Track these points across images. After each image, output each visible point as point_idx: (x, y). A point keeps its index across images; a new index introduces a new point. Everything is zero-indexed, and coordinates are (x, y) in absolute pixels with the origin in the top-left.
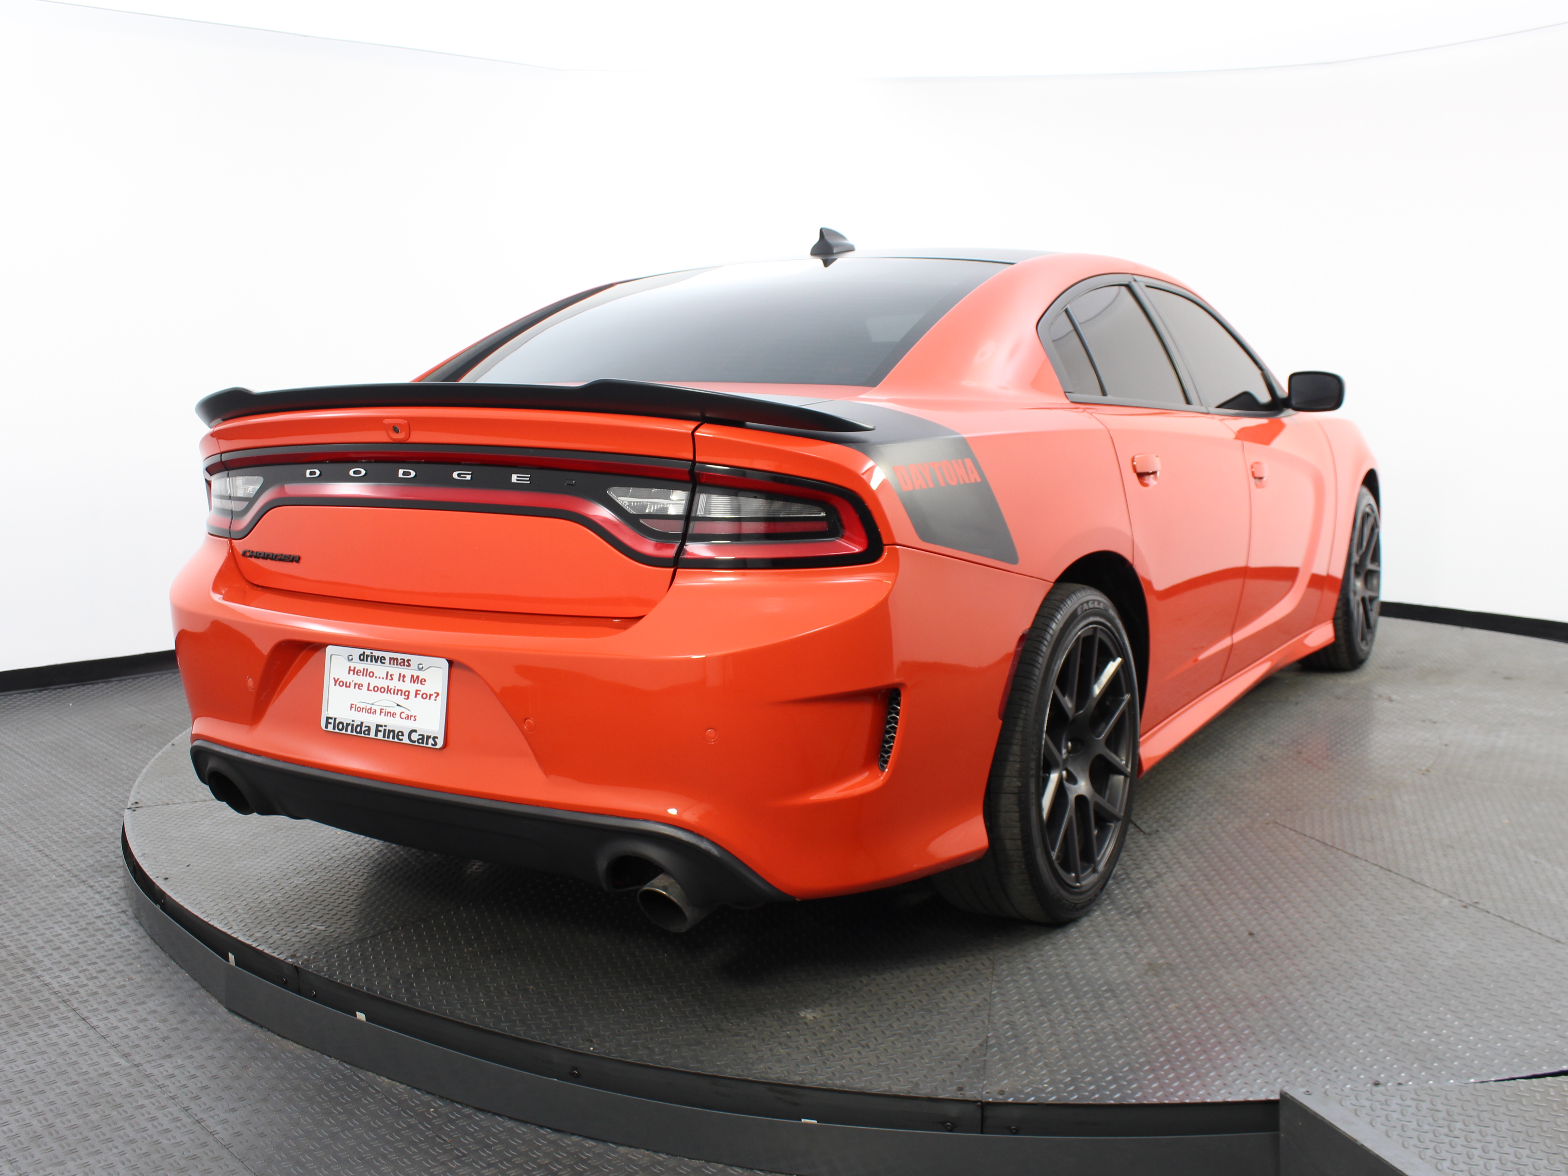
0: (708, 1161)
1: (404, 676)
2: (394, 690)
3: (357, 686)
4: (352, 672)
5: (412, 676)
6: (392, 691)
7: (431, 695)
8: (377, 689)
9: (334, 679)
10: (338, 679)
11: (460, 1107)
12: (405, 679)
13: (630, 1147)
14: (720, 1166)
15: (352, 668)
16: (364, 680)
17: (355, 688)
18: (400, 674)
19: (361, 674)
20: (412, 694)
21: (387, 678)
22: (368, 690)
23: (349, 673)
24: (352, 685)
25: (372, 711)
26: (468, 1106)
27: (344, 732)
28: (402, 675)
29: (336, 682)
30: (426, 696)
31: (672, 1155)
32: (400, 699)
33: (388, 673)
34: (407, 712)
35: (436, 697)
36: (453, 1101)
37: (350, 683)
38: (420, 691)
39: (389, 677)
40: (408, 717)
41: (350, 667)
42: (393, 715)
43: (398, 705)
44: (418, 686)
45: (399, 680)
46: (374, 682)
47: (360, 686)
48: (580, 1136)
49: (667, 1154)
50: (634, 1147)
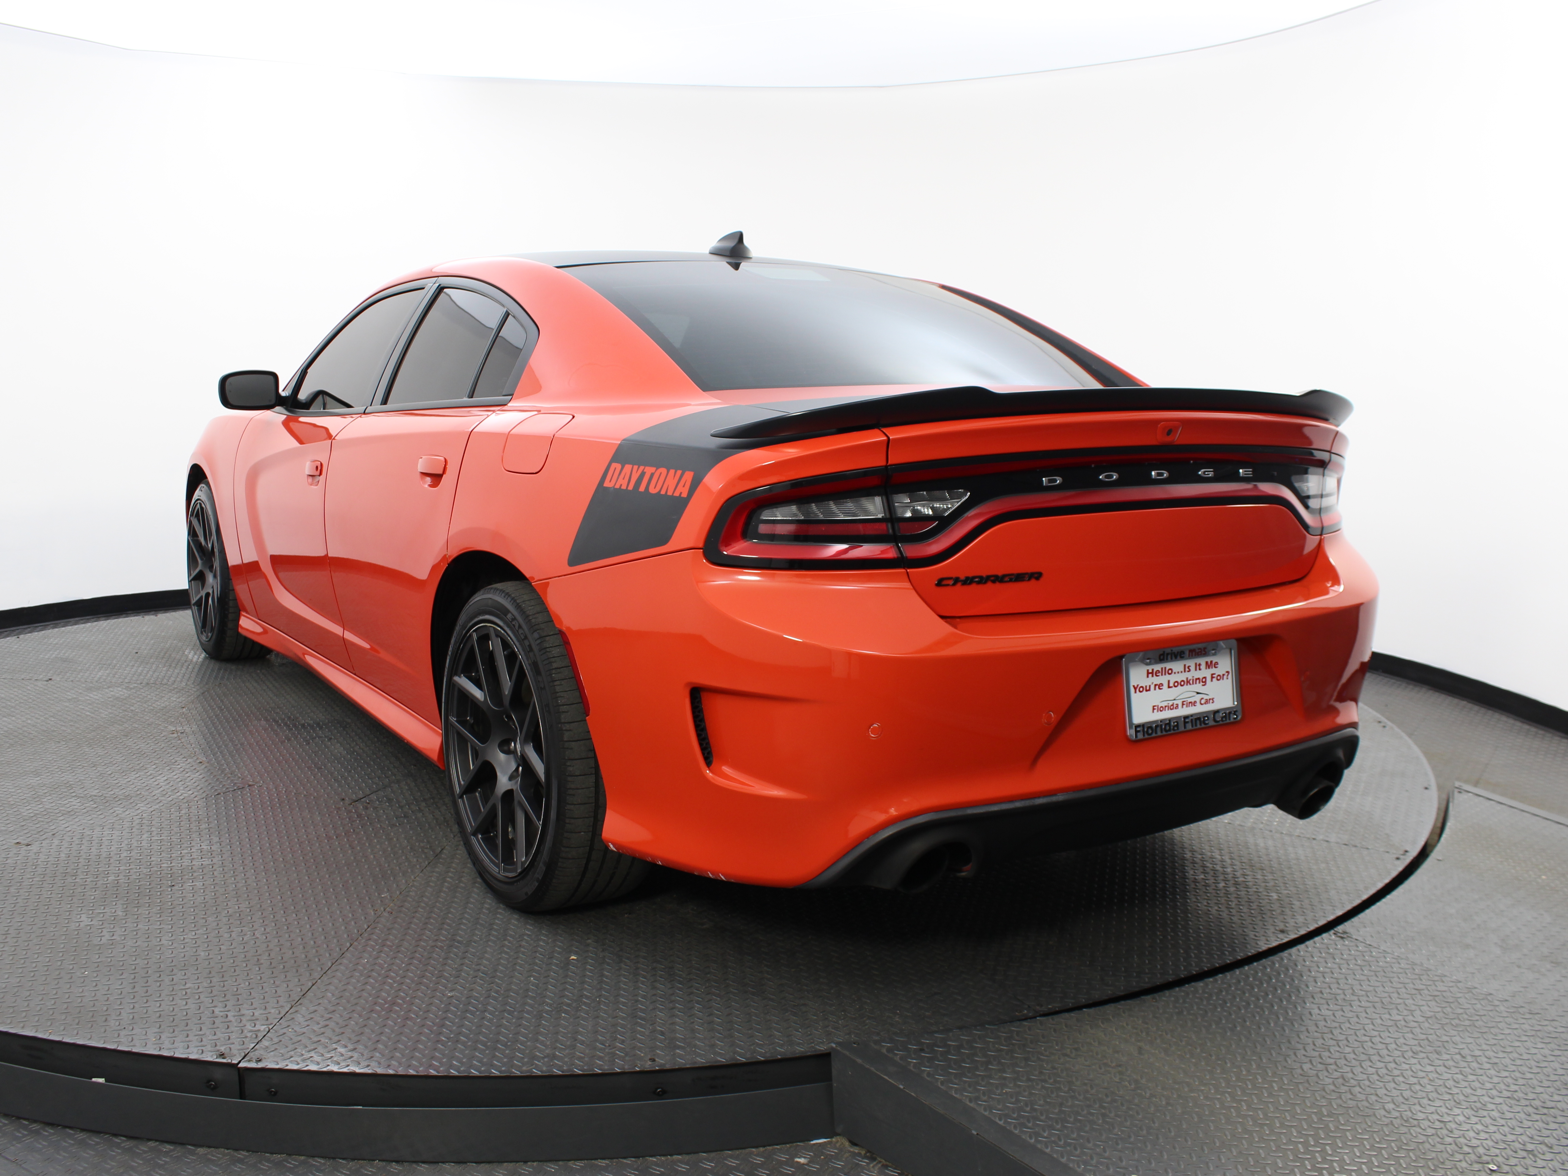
0: (290, 1155)
1: (1200, 665)
2: (1193, 680)
3: (1157, 687)
4: (1150, 675)
5: (1207, 663)
6: (1191, 682)
7: (1223, 675)
8: (1177, 684)
9: (1134, 686)
10: (1138, 685)
11: (27, 1123)
12: (1201, 667)
13: (209, 1147)
14: (303, 1158)
15: (1150, 671)
16: (1163, 679)
17: (1155, 689)
18: (1196, 664)
19: (1160, 674)
20: (1209, 679)
21: (1185, 671)
22: (1169, 687)
23: (1148, 677)
24: (1152, 687)
25: (1175, 706)
26: (35, 1121)
27: (1154, 735)
28: (1198, 664)
29: (1135, 689)
30: (1220, 678)
31: (253, 1152)
32: (1198, 687)
33: (1185, 665)
34: (1206, 697)
35: (1228, 675)
36: (19, 1118)
37: (1150, 686)
38: (1214, 674)
39: (1187, 670)
40: (1207, 702)
41: (1148, 670)
42: (1194, 704)
43: (1198, 693)
44: (1213, 670)
45: (1196, 670)
46: (1173, 678)
47: (1160, 686)
48: (156, 1141)
49: (248, 1151)
50: (214, 1147)
